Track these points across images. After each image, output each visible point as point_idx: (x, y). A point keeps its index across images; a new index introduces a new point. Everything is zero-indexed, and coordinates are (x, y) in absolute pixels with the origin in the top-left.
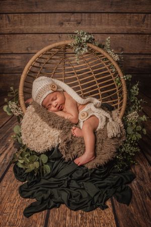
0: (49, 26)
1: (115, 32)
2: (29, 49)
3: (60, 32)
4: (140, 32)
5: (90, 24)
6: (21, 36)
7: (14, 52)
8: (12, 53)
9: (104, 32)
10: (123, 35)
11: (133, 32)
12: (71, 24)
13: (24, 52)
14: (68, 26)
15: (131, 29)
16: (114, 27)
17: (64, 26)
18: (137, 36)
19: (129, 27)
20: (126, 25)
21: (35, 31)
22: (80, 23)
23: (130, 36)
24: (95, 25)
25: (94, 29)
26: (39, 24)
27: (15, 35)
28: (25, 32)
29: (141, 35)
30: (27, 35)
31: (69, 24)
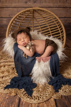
0: (20, 4)
1: (53, 7)
2: (10, 15)
3: (25, 7)
4: (65, 6)
5: (40, 3)
6: (6, 9)
7: (3, 17)
8: (2, 17)
9: (47, 6)
10: (57, 8)
11: (61, 7)
12: (31, 3)
13: (8, 17)
14: (29, 4)
15: (60, 5)
16: (52, 4)
17: (27, 4)
18: (64, 8)
19: (60, 4)
20: (58, 3)
21: (13, 6)
22: (35, 2)
23: (60, 9)
24: (43, 3)
25: (42, 5)
26: (15, 3)
27: (3, 8)
28: (8, 7)
29: (65, 8)
30: (9, 8)
31: (30, 2)
